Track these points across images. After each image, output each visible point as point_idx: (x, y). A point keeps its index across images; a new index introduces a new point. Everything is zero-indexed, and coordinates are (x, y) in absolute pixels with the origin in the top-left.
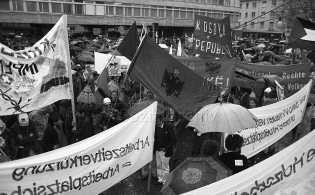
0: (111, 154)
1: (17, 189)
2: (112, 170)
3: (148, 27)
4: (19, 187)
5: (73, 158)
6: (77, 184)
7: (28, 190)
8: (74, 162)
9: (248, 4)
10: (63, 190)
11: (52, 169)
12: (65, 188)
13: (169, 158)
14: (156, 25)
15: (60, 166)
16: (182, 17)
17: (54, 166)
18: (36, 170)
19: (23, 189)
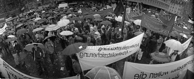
0: (127, 48)
1: (98, 53)
2: (125, 52)
3: (139, 3)
4: (99, 53)
5: (116, 47)
6: (115, 55)
7: (101, 54)
8: (116, 48)
9: (172, 4)
10: (111, 57)
11: (109, 50)
12: (112, 56)
13: (143, 52)
14: (142, 3)
15: (112, 49)
16: (150, 2)
17: (110, 49)
18: (105, 49)
19: (100, 54)
